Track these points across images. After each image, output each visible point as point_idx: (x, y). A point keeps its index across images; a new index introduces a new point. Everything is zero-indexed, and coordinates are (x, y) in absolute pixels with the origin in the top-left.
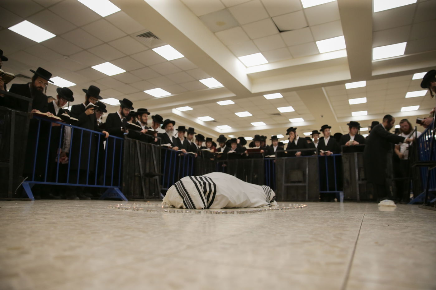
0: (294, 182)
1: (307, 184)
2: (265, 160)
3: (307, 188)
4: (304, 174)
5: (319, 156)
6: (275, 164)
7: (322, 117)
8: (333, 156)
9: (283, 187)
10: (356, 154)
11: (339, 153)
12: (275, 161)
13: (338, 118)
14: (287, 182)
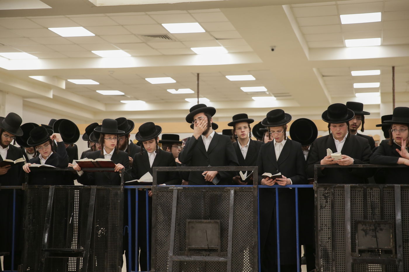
0: (198, 251)
1: (228, 259)
2: (126, 190)
3: (229, 267)
4: (223, 231)
5: (261, 186)
6: (150, 198)
7: (273, 50)
8: (294, 189)
9: (169, 265)
10: (348, 187)
11: (308, 183)
12: (151, 193)
13: (310, 49)
14: (180, 249)
